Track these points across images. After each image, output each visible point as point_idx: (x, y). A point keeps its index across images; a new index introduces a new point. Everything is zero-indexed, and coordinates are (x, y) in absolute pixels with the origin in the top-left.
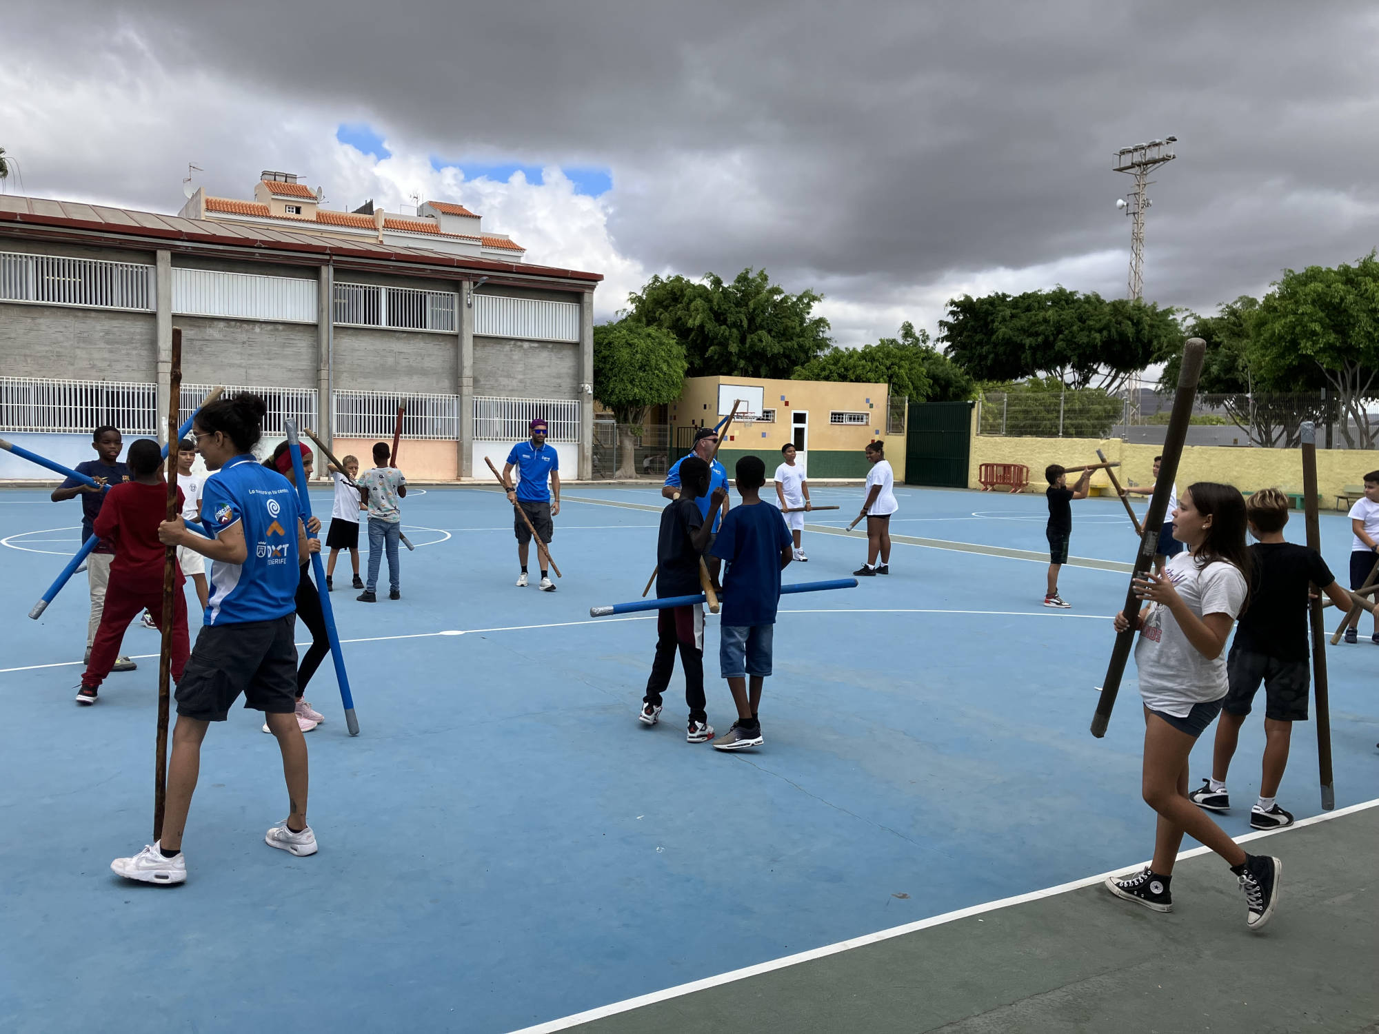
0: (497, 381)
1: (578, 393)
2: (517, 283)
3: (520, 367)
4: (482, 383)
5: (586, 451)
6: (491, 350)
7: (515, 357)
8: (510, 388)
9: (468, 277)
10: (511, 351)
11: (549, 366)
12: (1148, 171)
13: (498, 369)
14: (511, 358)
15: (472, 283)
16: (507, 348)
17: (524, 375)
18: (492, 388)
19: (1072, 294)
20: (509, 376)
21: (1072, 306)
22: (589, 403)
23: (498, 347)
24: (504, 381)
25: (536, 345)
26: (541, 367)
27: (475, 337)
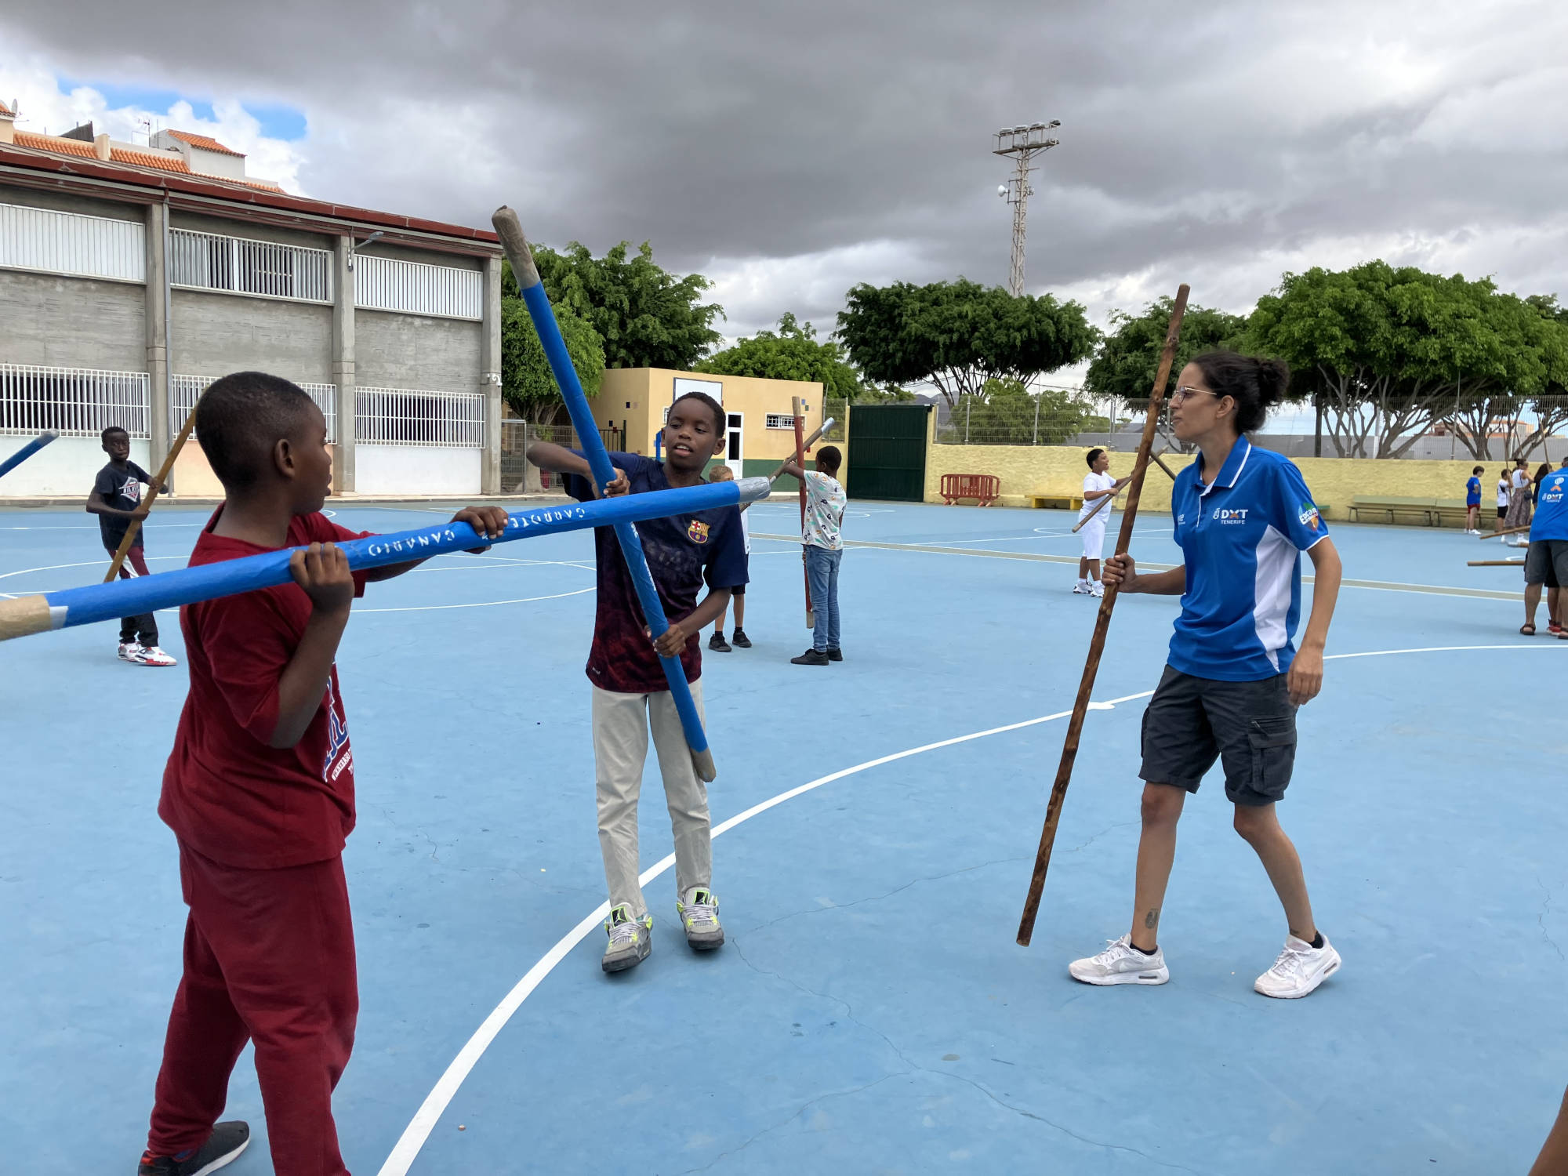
0: (382, 367)
1: (482, 384)
2: (409, 242)
3: (410, 350)
4: (363, 369)
5: (493, 459)
6: (376, 327)
7: (404, 337)
8: (399, 377)
9: (347, 229)
10: (399, 329)
11: (446, 350)
12: (1031, 156)
13: (383, 352)
14: (399, 339)
15: (353, 239)
16: (394, 325)
17: (415, 360)
18: (376, 376)
19: (979, 287)
20: (396, 362)
21: (980, 301)
22: (497, 397)
23: (383, 324)
24: (391, 368)
25: (429, 322)
26: (437, 350)
27: (357, 309)
